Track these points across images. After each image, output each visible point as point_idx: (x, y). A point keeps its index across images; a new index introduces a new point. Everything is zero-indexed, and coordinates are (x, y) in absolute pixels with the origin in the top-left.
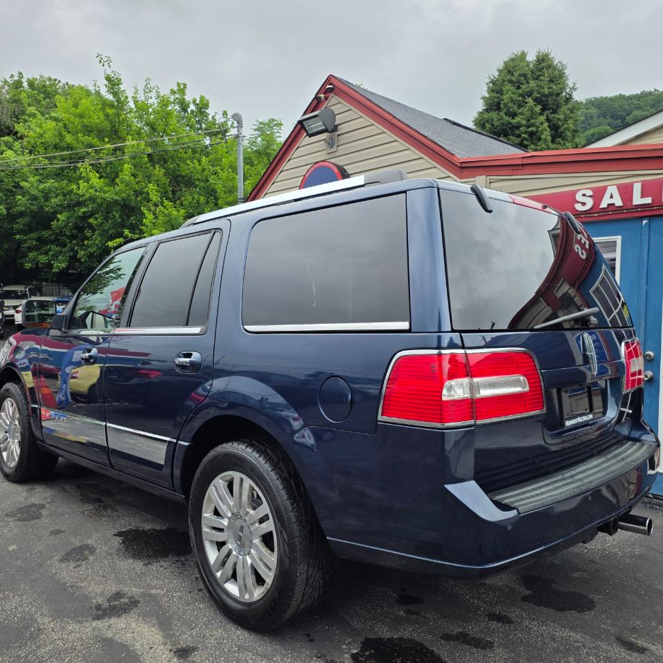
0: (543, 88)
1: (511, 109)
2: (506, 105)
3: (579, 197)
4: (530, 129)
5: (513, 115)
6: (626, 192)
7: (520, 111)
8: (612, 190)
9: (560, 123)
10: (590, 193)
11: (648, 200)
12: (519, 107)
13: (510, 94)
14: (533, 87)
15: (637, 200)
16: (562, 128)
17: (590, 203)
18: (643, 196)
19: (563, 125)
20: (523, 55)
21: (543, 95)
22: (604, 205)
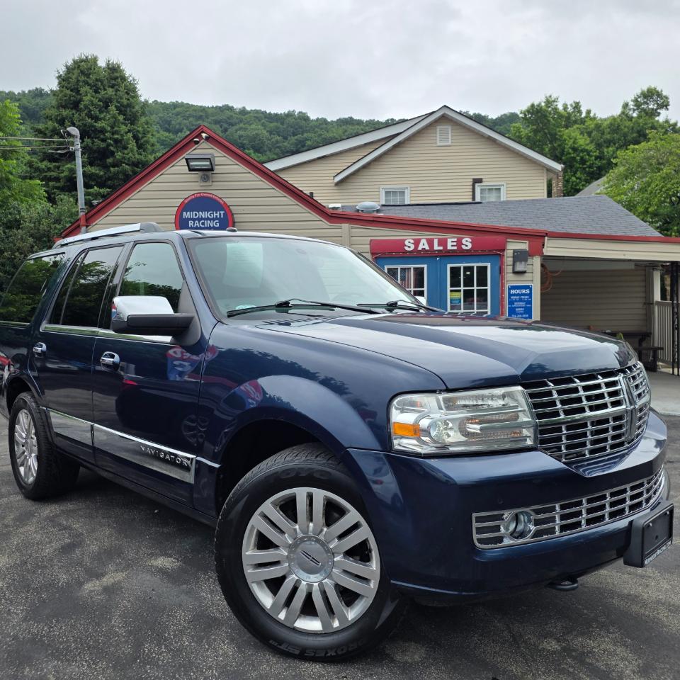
0: (121, 98)
1: (93, 112)
2: (86, 107)
3: (406, 243)
4: (116, 136)
5: (97, 119)
6: (430, 242)
7: (102, 116)
8: (424, 241)
9: (140, 136)
10: (412, 241)
11: (441, 248)
12: (101, 112)
13: (89, 97)
14: (111, 95)
15: (436, 247)
16: (142, 141)
17: (412, 247)
18: (439, 245)
19: (143, 137)
20: (95, 60)
21: (122, 105)
22: (420, 248)
